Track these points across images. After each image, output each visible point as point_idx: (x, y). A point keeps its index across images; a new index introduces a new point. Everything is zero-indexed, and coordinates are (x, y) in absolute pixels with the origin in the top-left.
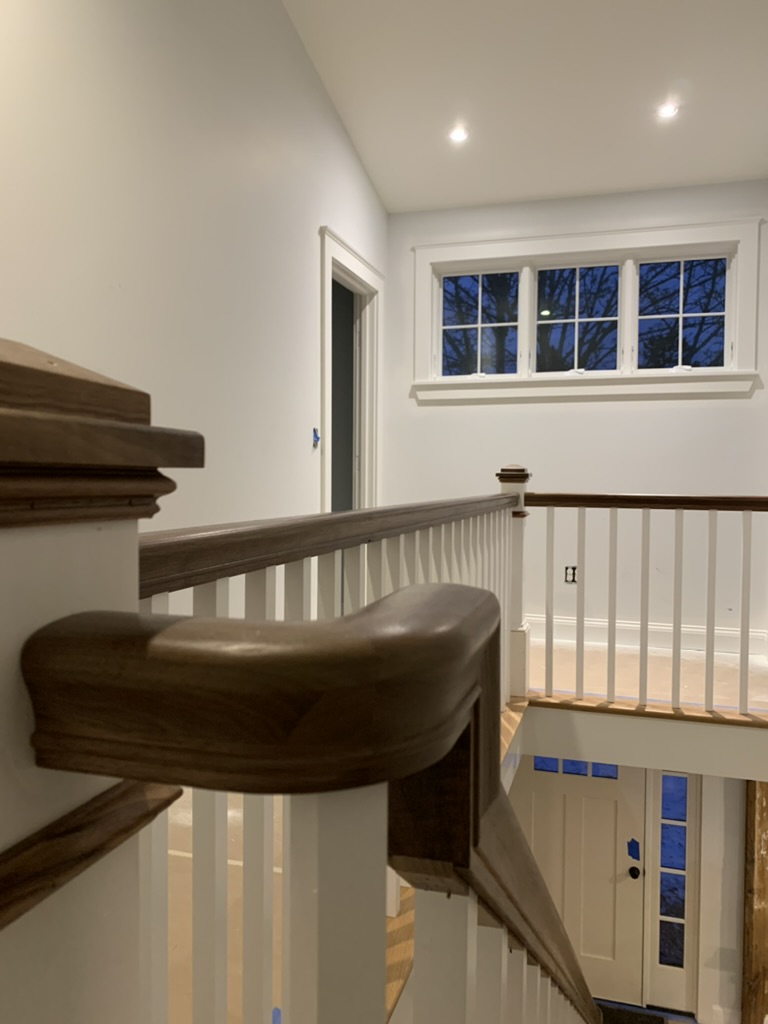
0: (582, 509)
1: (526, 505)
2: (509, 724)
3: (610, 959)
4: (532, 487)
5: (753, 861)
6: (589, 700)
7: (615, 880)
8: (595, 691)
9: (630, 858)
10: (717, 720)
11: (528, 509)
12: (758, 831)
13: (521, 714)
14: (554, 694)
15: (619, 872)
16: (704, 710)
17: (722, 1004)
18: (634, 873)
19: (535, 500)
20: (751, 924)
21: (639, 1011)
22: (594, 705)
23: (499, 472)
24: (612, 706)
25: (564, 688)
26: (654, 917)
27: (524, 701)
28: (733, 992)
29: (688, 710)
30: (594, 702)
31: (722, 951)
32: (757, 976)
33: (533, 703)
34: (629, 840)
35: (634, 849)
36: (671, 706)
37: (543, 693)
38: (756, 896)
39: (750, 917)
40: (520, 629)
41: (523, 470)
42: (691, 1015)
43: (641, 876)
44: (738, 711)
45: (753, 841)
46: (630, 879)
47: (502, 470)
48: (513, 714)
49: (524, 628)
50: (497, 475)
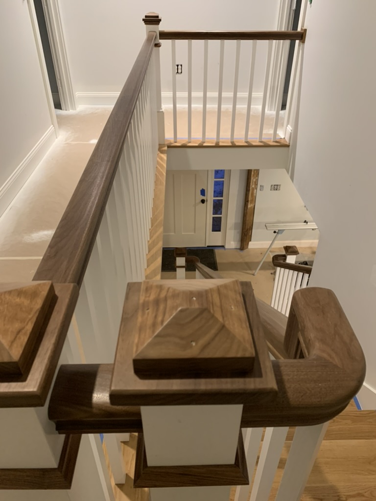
0: (190, 40)
1: (160, 39)
2: (162, 161)
3: (193, 233)
4: (163, 27)
5: (249, 190)
6: (194, 142)
7: (195, 206)
8: (197, 137)
9: (201, 196)
10: (250, 146)
11: (162, 41)
12: (252, 178)
13: (166, 155)
14: (178, 140)
15: (197, 202)
16: (244, 141)
17: (234, 241)
18: (203, 201)
19: (165, 35)
20: (247, 213)
21: (205, 249)
22: (197, 145)
23: (144, 18)
24: (205, 144)
25: (183, 137)
26: (210, 216)
27: (164, 147)
28: (238, 237)
29: (238, 142)
30: (196, 143)
31: (235, 224)
32: (247, 230)
33: (169, 147)
34: (201, 189)
35: (203, 192)
36: (230, 141)
37: (172, 141)
38: (249, 203)
39: (247, 210)
40: (161, 110)
41: (158, 17)
42: (223, 246)
43: (206, 202)
44: (258, 140)
45: (250, 183)
46: (202, 204)
47: (146, 16)
48: (162, 155)
49: (163, 110)
50: (143, 20)
